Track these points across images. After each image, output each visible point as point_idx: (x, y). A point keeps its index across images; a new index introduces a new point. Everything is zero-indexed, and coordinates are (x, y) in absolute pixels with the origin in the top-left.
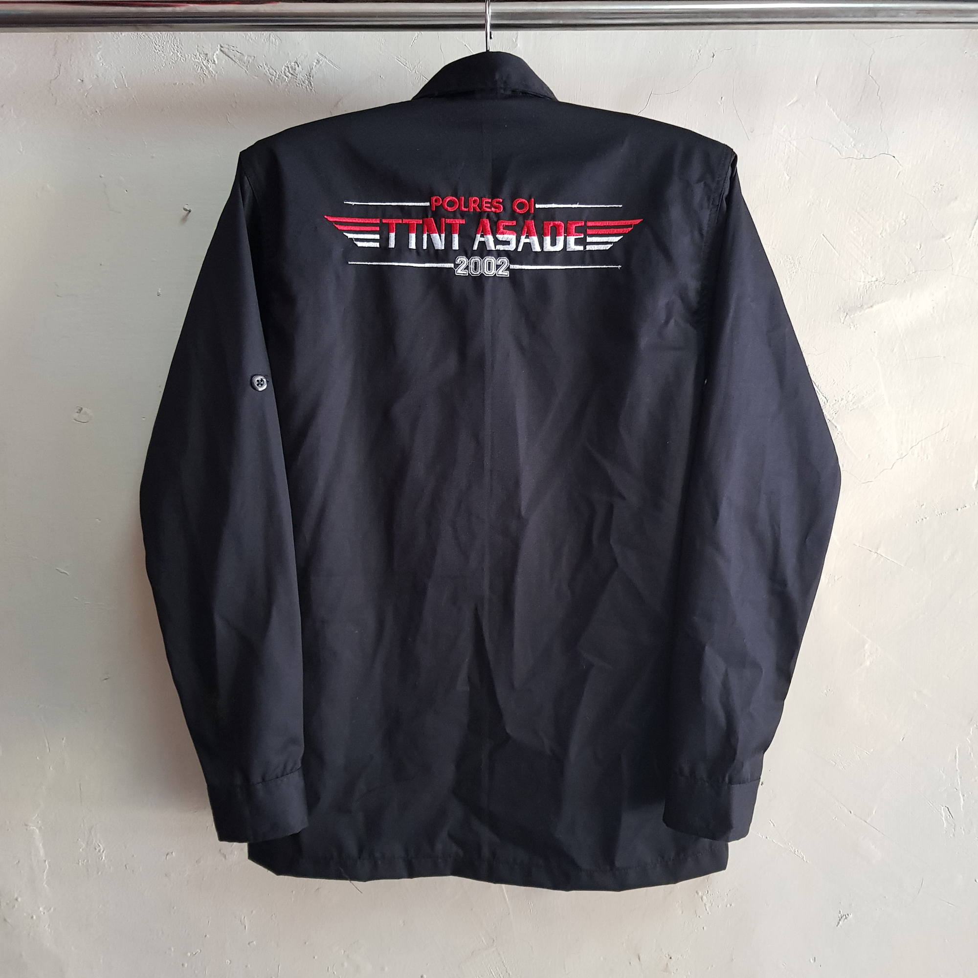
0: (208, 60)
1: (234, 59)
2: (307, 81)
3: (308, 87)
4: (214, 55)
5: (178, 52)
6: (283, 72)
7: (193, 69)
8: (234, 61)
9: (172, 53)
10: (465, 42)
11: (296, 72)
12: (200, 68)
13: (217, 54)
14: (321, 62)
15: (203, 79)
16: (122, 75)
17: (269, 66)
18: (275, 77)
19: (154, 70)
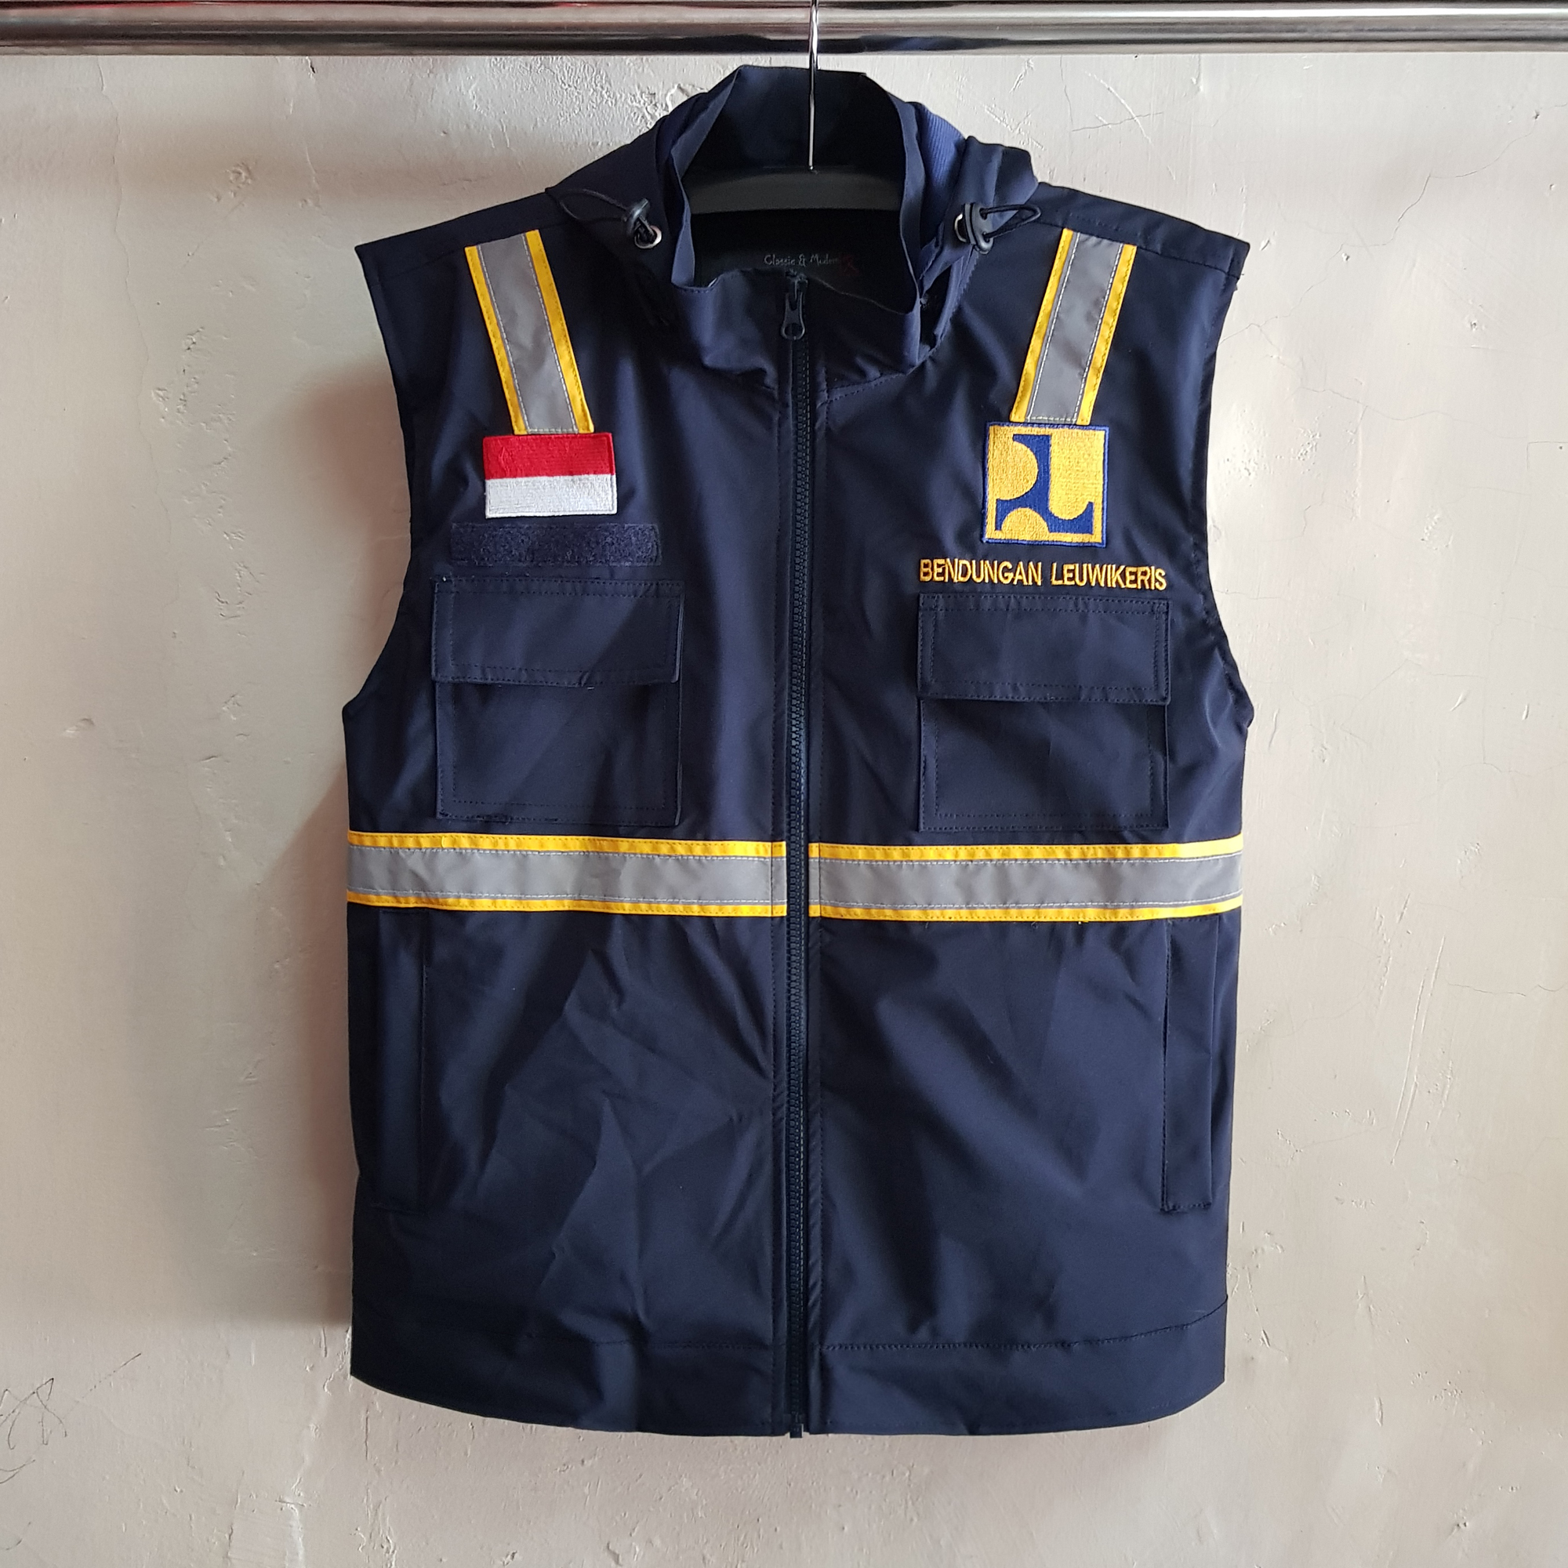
4: (666, 95)
5: (602, 87)
7: (628, 118)
9: (592, 90)
13: (672, 95)
16: (503, 128)
19: (558, 119)
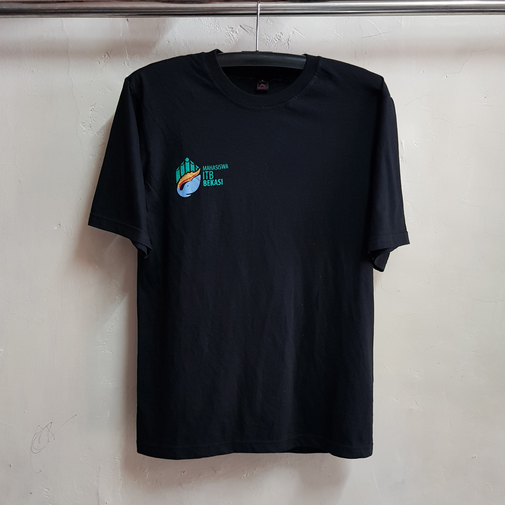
0: (233, 32)
1: (247, 31)
2: (287, 44)
3: (287, 46)
4: (236, 28)
5: (216, 26)
6: (274, 38)
7: (225, 36)
8: (248, 32)
9: (213, 27)
10: (373, 23)
11: (281, 38)
12: (228, 36)
13: (238, 28)
14: (295, 33)
15: (230, 42)
16: (186, 39)
17: (266, 35)
18: (269, 41)
19: (203, 36)
